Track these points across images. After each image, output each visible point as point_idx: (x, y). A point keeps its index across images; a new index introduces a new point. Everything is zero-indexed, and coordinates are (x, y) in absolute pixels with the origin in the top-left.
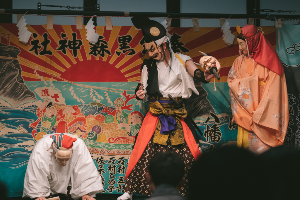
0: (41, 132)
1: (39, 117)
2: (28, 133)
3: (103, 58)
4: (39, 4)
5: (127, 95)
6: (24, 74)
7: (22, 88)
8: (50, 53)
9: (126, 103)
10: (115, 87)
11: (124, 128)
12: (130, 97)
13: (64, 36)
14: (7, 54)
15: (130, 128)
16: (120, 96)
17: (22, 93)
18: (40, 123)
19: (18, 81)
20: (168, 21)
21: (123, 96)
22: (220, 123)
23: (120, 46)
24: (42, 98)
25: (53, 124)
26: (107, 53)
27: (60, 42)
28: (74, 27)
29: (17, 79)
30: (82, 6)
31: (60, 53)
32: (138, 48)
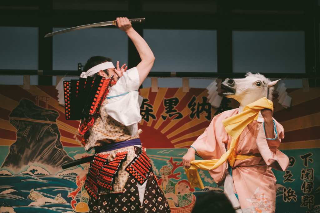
0: (81, 202)
1: (78, 186)
2: (67, 203)
3: (147, 123)
4: (80, 65)
5: (174, 162)
6: (63, 139)
7: (61, 154)
10: (160, 154)
11: (171, 198)
12: (177, 165)
14: (46, 117)
15: (177, 198)
16: (166, 164)
17: (60, 159)
18: (80, 192)
19: (57, 147)
20: (218, 82)
21: (169, 163)
23: (166, 109)
24: (82, 165)
26: (152, 118)
29: (56, 144)
32: (186, 112)
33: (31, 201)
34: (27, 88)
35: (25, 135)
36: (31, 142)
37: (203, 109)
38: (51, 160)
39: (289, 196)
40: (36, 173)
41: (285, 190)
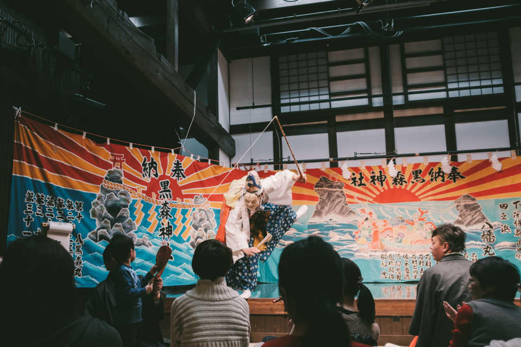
0: (362, 238)
1: (359, 228)
2: (353, 239)
3: (402, 187)
4: (356, 153)
5: (421, 211)
6: (348, 199)
7: (347, 209)
8: (364, 185)
9: (421, 216)
10: (412, 206)
11: (421, 234)
12: (424, 212)
13: (373, 173)
14: (336, 187)
16: (417, 212)
17: (347, 212)
18: (361, 232)
19: (344, 205)
20: (448, 157)
21: (419, 211)
22: (494, 228)
23: (414, 177)
24: (361, 215)
25: (370, 232)
26: (404, 183)
27: (371, 177)
28: (380, 167)
29: (343, 203)
30: (385, 151)
31: (371, 184)
32: (427, 178)
33: (330, 238)
34: (323, 170)
35: (325, 198)
36: (328, 202)
37: (439, 175)
38: (341, 212)
39: (505, 229)
40: (332, 221)
41: (502, 226)
